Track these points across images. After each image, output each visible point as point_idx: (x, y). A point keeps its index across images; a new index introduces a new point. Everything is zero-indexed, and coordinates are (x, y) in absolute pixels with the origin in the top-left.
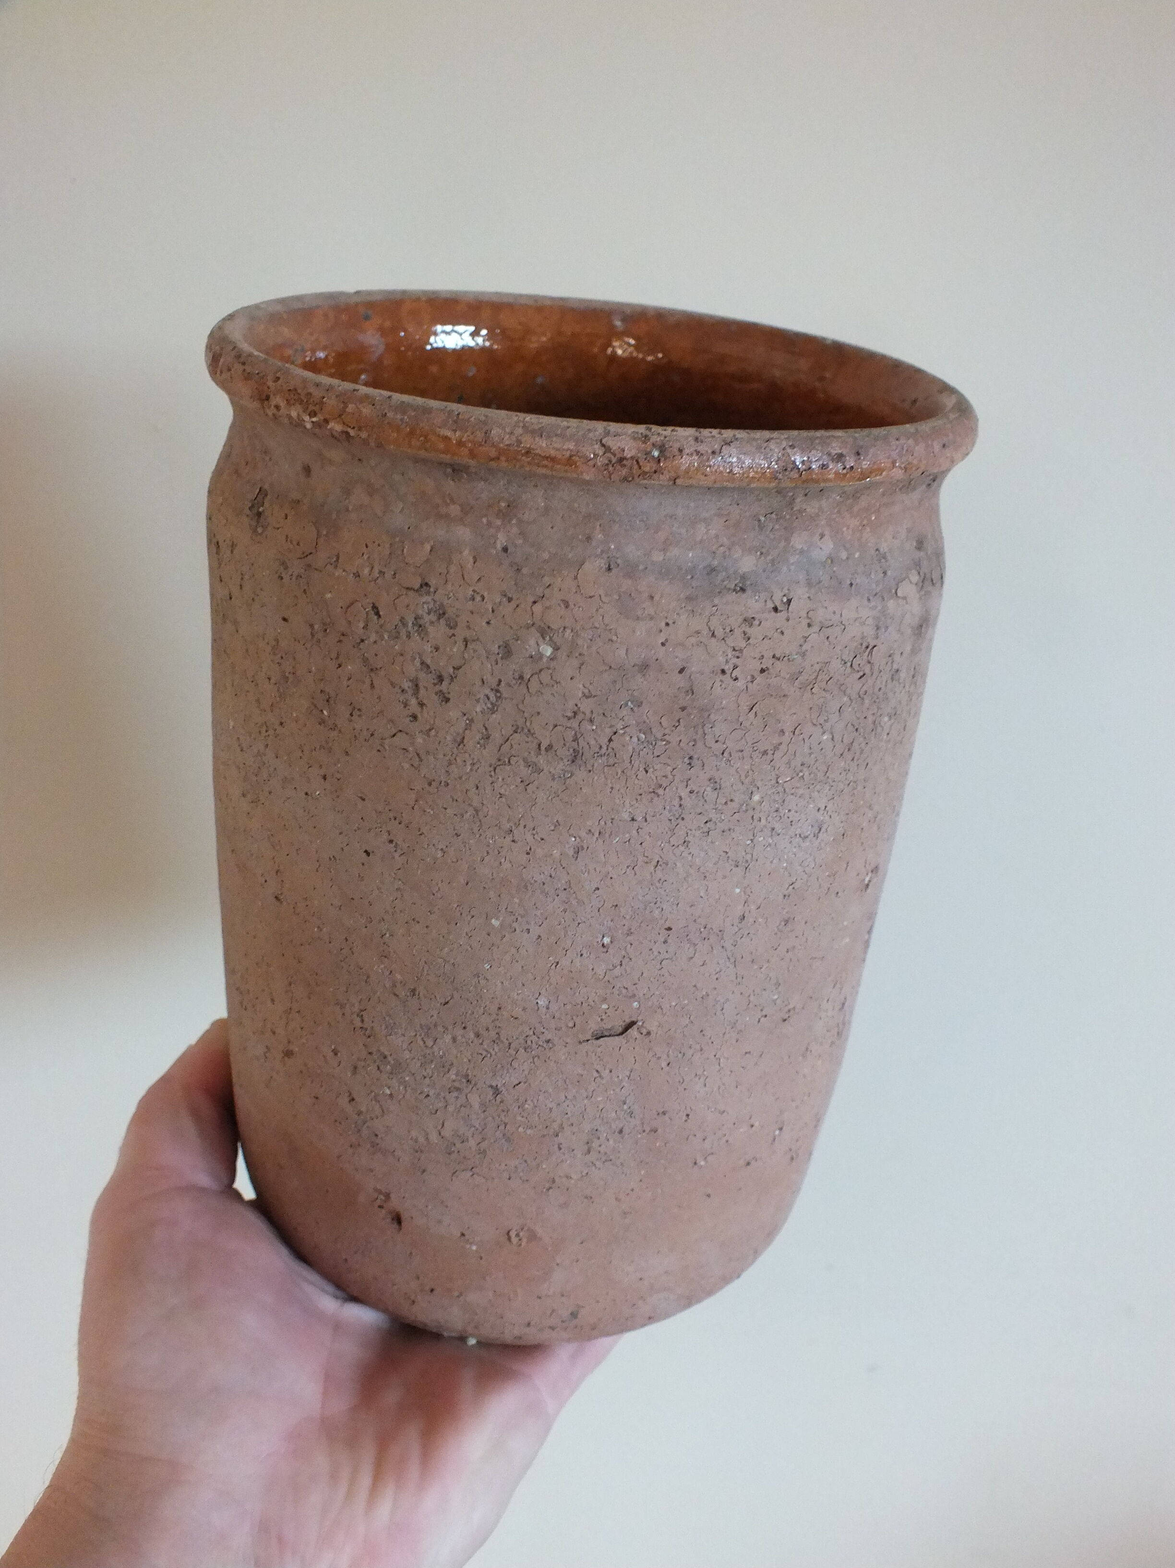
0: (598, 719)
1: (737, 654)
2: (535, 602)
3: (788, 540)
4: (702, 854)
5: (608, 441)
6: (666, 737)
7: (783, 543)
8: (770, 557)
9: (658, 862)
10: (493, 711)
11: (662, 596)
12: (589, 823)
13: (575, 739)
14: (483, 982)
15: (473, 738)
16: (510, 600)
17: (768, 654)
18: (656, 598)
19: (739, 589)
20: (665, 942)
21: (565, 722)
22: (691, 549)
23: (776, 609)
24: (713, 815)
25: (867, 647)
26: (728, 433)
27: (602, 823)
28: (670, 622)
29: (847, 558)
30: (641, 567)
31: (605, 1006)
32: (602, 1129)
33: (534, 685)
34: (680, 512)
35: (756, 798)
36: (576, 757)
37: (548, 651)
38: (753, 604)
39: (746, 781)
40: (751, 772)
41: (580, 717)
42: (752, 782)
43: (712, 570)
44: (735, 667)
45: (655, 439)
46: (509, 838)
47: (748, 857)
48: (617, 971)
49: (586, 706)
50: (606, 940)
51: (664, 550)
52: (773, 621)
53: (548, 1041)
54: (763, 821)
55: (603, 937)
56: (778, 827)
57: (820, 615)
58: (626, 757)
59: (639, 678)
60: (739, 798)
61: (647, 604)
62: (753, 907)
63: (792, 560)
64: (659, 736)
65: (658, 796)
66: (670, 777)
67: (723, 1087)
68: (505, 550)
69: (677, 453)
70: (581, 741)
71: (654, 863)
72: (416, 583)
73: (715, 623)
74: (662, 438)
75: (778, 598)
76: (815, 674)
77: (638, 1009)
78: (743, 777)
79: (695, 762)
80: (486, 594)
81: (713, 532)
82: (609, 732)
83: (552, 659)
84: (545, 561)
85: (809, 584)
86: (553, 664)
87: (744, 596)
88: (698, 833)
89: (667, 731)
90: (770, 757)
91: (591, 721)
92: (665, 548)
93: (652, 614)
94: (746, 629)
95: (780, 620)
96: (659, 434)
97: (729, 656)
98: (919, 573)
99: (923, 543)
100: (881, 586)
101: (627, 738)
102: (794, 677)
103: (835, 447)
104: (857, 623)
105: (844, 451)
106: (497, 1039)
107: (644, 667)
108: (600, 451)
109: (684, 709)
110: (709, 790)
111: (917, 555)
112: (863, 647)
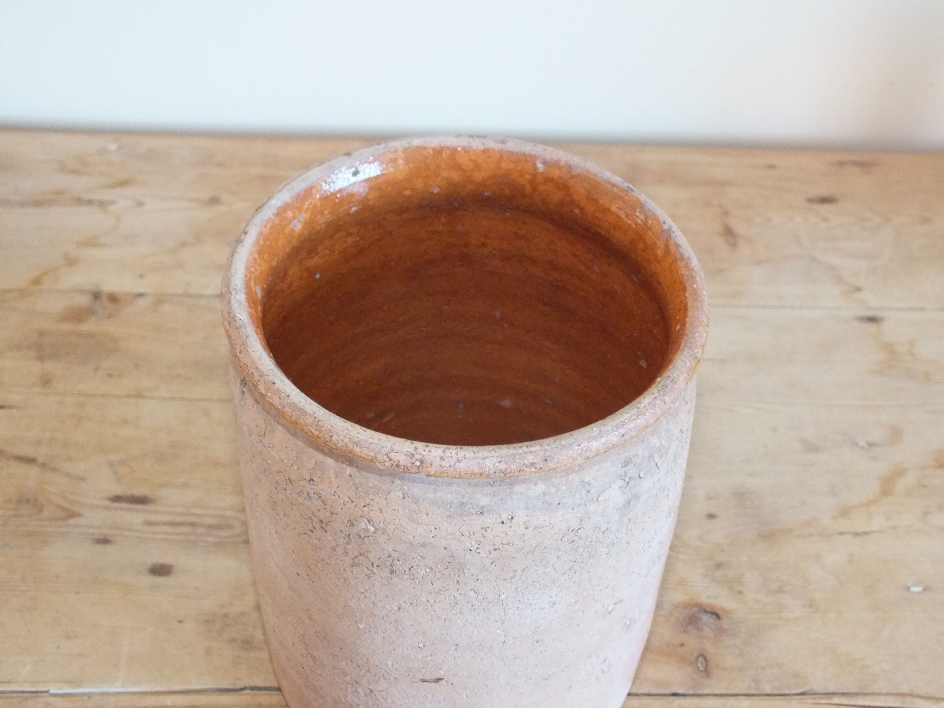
0: (402, 560)
1: (478, 543)
2: (365, 506)
3: (511, 489)
4: (472, 618)
5: (392, 454)
6: (442, 572)
7: (508, 490)
8: (500, 497)
9: (446, 619)
10: (348, 543)
11: (433, 515)
12: (404, 599)
13: (391, 566)
14: (358, 647)
15: (340, 550)
16: (352, 502)
17: (498, 543)
18: (430, 515)
19: (479, 513)
20: (456, 650)
21: (383, 557)
22: (450, 493)
23: (503, 523)
24: (476, 603)
25: (574, 530)
27: (411, 600)
28: (437, 528)
29: (556, 491)
30: (421, 500)
31: (424, 671)
33: (366, 541)
35: (503, 597)
36: (393, 572)
37: (372, 529)
38: (488, 520)
39: (495, 591)
40: (496, 587)
41: (392, 558)
42: (499, 591)
43: (462, 504)
44: (478, 548)
45: (418, 457)
46: (363, 595)
47: (504, 619)
48: (429, 658)
49: (393, 554)
50: (421, 645)
51: (434, 493)
52: (501, 528)
53: (395, 678)
54: (510, 605)
55: (419, 643)
56: (521, 606)
57: (534, 523)
58: (420, 578)
59: (422, 549)
60: (491, 597)
61: (425, 517)
62: (511, 638)
63: (515, 497)
64: (437, 571)
66: (446, 587)
68: (350, 476)
69: (429, 465)
70: (394, 567)
71: (443, 619)
72: (308, 477)
73: (463, 529)
74: (422, 457)
75: (505, 516)
76: (534, 548)
77: (444, 674)
78: (492, 589)
79: (461, 583)
80: (341, 496)
82: (408, 566)
83: (374, 532)
84: (371, 488)
85: (527, 508)
86: (375, 535)
87: (482, 516)
88: (468, 610)
89: (441, 570)
90: (509, 581)
91: (398, 560)
93: (427, 523)
94: (484, 532)
95: (505, 527)
96: (420, 454)
97: (473, 544)
98: (624, 480)
99: (631, 459)
100: (584, 499)
101: (419, 570)
102: (518, 551)
103: (530, 459)
104: (563, 522)
105: (535, 461)
106: (369, 671)
107: (424, 545)
108: (387, 460)
109: (449, 563)
110: (472, 593)
111: (623, 470)
112: (570, 530)
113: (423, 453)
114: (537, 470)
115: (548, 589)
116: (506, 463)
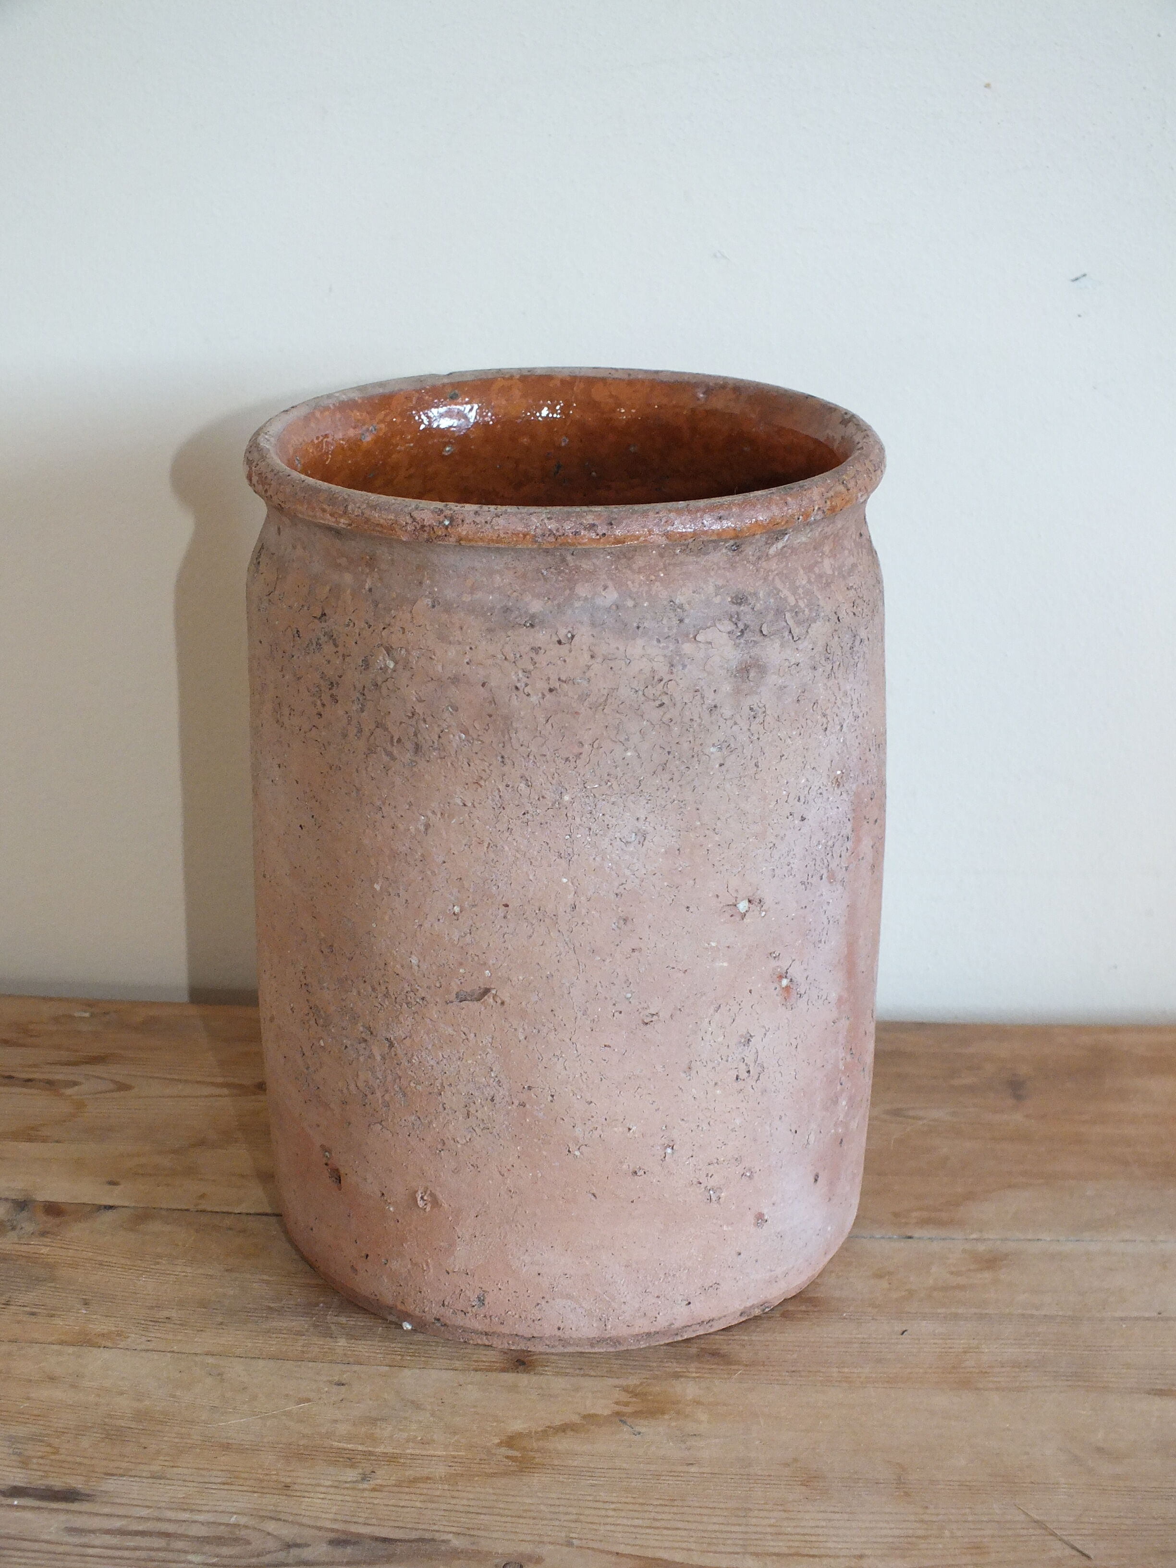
0: (428, 719)
1: (527, 675)
2: (384, 628)
3: (572, 589)
4: (526, 842)
5: (415, 514)
6: (481, 738)
7: (567, 592)
8: (556, 602)
9: (489, 844)
10: (362, 711)
11: (468, 628)
12: (433, 805)
13: (415, 735)
14: (372, 939)
15: (352, 731)
16: (370, 626)
17: (554, 677)
18: (465, 628)
19: (528, 625)
20: (505, 917)
21: (405, 719)
22: (492, 593)
23: (560, 642)
24: (530, 809)
25: (661, 680)
26: (501, 509)
27: (442, 805)
28: (473, 647)
29: (635, 606)
30: (455, 605)
31: (462, 971)
32: (476, 1094)
33: (384, 691)
34: (477, 565)
35: (567, 798)
36: (417, 748)
37: (392, 665)
38: (541, 637)
39: (554, 782)
40: (556, 775)
41: (416, 717)
42: (560, 783)
43: (507, 610)
44: (526, 685)
45: (448, 512)
46: (379, 815)
47: (570, 851)
48: (468, 939)
49: (419, 708)
50: (457, 909)
51: (472, 593)
52: (555, 651)
53: (423, 999)
54: (578, 819)
55: (454, 906)
56: (594, 827)
57: (603, 649)
58: (453, 753)
59: (453, 688)
60: (549, 796)
61: (458, 632)
62: (583, 898)
63: (577, 604)
64: (475, 736)
65: (481, 786)
66: (487, 770)
67: (585, 1076)
68: (370, 590)
69: (460, 522)
70: (419, 736)
71: (486, 845)
72: (319, 614)
73: (508, 648)
74: (452, 512)
75: (563, 633)
76: (604, 698)
77: (490, 977)
78: (550, 778)
79: (507, 761)
80: (356, 622)
81: (507, 581)
82: (437, 730)
83: (394, 671)
84: (394, 599)
85: (593, 624)
86: (394, 675)
87: (532, 630)
88: (518, 822)
89: (480, 733)
90: (573, 765)
91: (425, 721)
92: (473, 590)
93: (461, 640)
94: (533, 655)
95: (565, 648)
96: (450, 509)
97: (521, 676)
98: (736, 624)
99: (747, 599)
100: (675, 631)
101: (452, 736)
102: (583, 698)
103: (589, 519)
104: (645, 659)
105: (596, 522)
106: (386, 995)
107: (455, 680)
108: (409, 521)
109: (490, 716)
110: (522, 785)
111: (734, 608)
112: (656, 678)
113: (456, 508)
114: (598, 537)
115: (632, 797)
116: (558, 521)
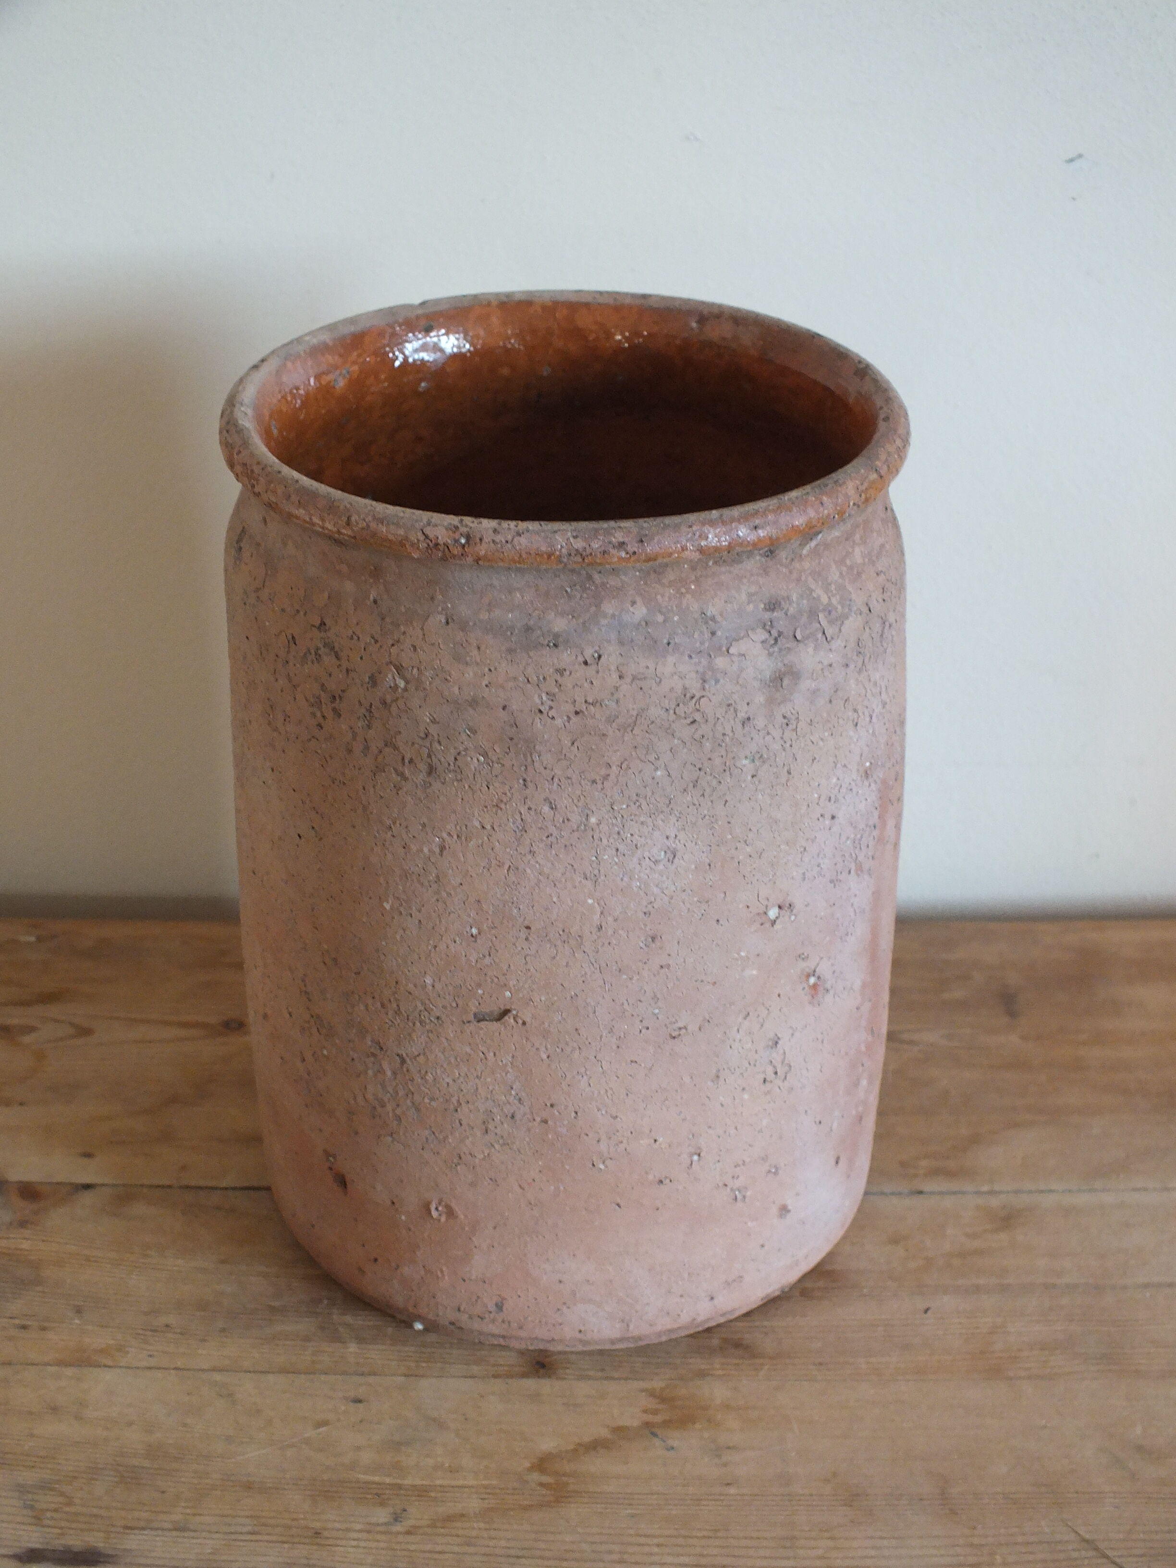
0: (444, 742)
1: (551, 698)
2: (393, 645)
3: (598, 606)
4: (549, 865)
5: (428, 531)
6: (502, 761)
7: (593, 609)
8: (581, 620)
9: (510, 866)
10: (369, 727)
11: (486, 648)
12: (448, 827)
13: (429, 756)
14: (382, 957)
15: (358, 748)
16: (376, 641)
17: (580, 699)
18: (483, 648)
19: (552, 644)
20: (527, 939)
21: (418, 740)
22: (511, 611)
23: (586, 663)
24: (555, 833)
25: (693, 698)
26: (523, 525)
27: (458, 828)
28: (492, 669)
29: (664, 621)
30: (471, 624)
31: (480, 992)
32: (495, 1110)
33: (394, 709)
34: (496, 583)
35: (593, 820)
36: (431, 770)
37: (402, 684)
38: (566, 657)
39: (580, 804)
40: (582, 797)
41: (430, 737)
42: (586, 806)
43: (528, 629)
44: (551, 708)
45: (463, 530)
46: (389, 833)
47: (596, 872)
48: (487, 961)
49: (433, 730)
50: (474, 931)
51: (489, 611)
52: (581, 672)
53: (438, 1018)
54: (605, 841)
55: (471, 928)
56: (622, 847)
57: (631, 669)
58: (471, 777)
59: (471, 711)
60: (575, 818)
61: (475, 652)
62: (610, 919)
63: (604, 622)
64: (494, 759)
65: (501, 809)
66: (508, 794)
67: (610, 1092)
68: (375, 602)
69: (478, 541)
70: (433, 757)
71: (506, 867)
72: (317, 623)
73: (530, 670)
74: (468, 529)
75: (589, 653)
76: (634, 718)
77: (511, 998)
78: (575, 801)
79: (529, 784)
80: (360, 636)
81: (527, 598)
82: (453, 752)
83: (405, 690)
84: (402, 614)
85: (621, 643)
86: (406, 694)
87: (556, 650)
88: (542, 845)
89: (500, 756)
90: (600, 786)
91: (439, 742)
92: (490, 607)
93: (479, 661)
94: (558, 677)
95: (590, 671)
96: (466, 526)
97: (544, 698)
98: (770, 632)
99: (780, 603)
100: (707, 644)
101: (469, 759)
102: (610, 720)
103: (619, 537)
104: (676, 677)
105: (626, 540)
106: (398, 1012)
107: (474, 703)
108: (422, 538)
109: (511, 739)
110: (546, 809)
111: (767, 615)
112: (688, 695)
113: (471, 525)
114: (628, 556)
115: (662, 816)
116: (585, 540)
